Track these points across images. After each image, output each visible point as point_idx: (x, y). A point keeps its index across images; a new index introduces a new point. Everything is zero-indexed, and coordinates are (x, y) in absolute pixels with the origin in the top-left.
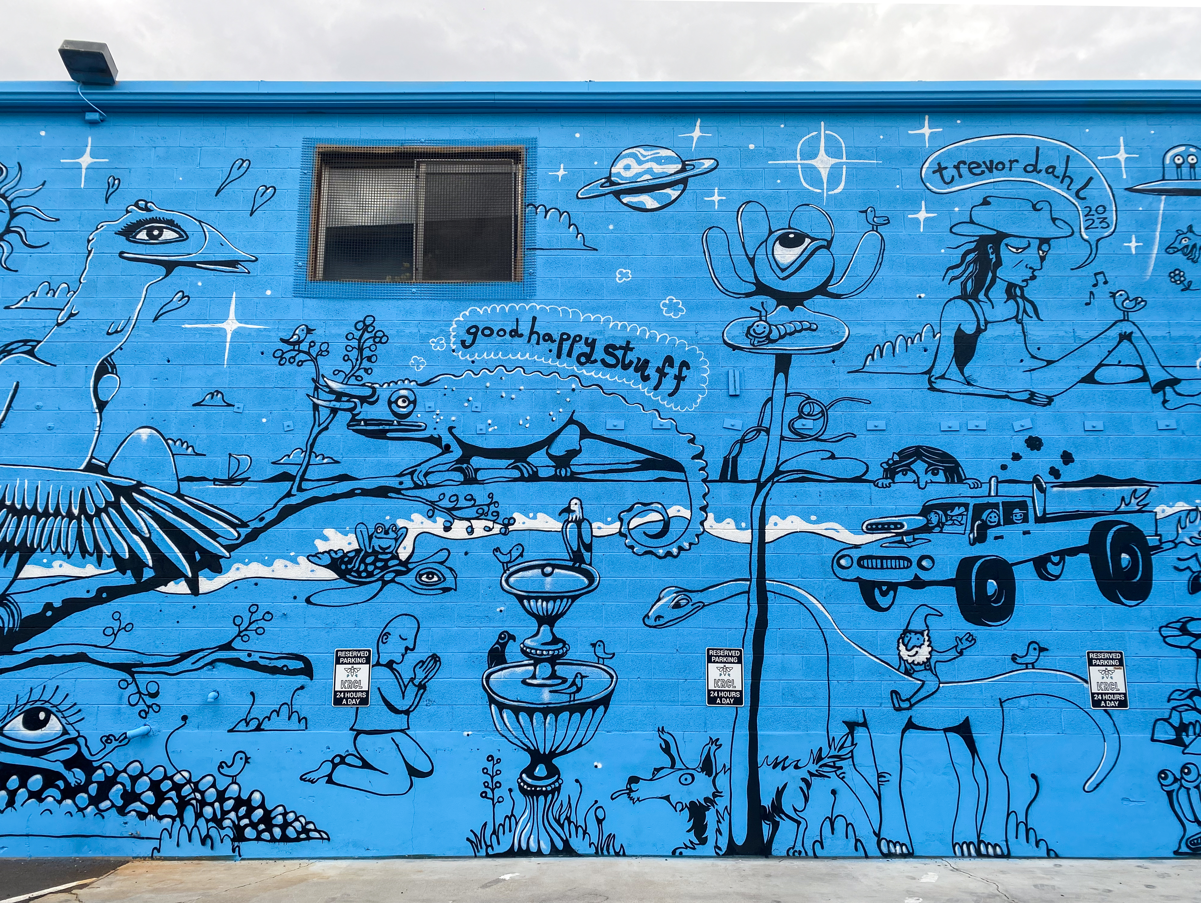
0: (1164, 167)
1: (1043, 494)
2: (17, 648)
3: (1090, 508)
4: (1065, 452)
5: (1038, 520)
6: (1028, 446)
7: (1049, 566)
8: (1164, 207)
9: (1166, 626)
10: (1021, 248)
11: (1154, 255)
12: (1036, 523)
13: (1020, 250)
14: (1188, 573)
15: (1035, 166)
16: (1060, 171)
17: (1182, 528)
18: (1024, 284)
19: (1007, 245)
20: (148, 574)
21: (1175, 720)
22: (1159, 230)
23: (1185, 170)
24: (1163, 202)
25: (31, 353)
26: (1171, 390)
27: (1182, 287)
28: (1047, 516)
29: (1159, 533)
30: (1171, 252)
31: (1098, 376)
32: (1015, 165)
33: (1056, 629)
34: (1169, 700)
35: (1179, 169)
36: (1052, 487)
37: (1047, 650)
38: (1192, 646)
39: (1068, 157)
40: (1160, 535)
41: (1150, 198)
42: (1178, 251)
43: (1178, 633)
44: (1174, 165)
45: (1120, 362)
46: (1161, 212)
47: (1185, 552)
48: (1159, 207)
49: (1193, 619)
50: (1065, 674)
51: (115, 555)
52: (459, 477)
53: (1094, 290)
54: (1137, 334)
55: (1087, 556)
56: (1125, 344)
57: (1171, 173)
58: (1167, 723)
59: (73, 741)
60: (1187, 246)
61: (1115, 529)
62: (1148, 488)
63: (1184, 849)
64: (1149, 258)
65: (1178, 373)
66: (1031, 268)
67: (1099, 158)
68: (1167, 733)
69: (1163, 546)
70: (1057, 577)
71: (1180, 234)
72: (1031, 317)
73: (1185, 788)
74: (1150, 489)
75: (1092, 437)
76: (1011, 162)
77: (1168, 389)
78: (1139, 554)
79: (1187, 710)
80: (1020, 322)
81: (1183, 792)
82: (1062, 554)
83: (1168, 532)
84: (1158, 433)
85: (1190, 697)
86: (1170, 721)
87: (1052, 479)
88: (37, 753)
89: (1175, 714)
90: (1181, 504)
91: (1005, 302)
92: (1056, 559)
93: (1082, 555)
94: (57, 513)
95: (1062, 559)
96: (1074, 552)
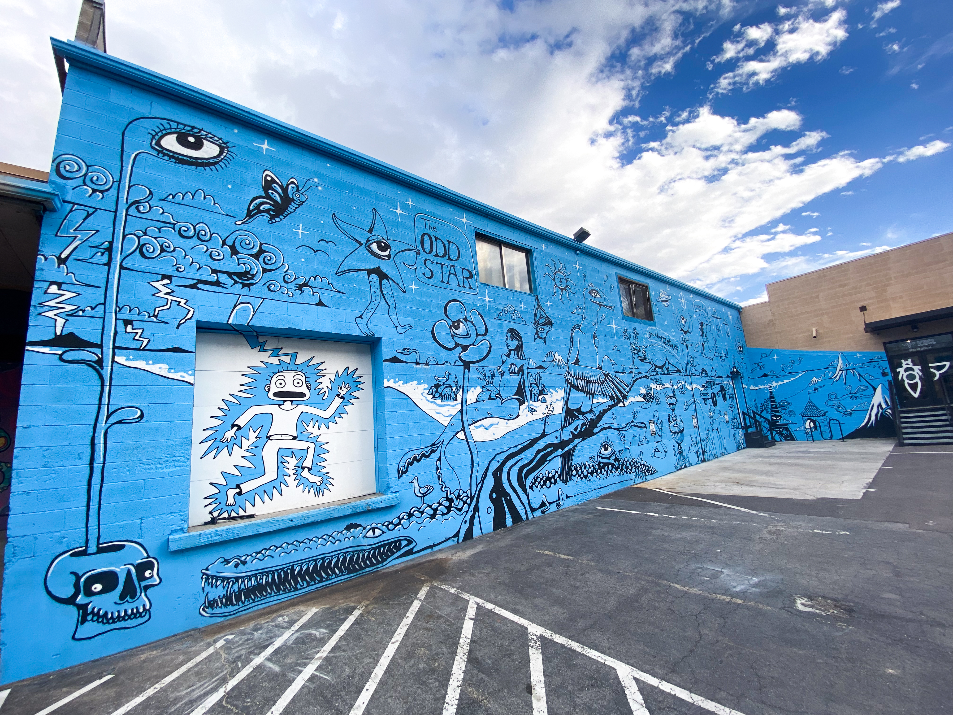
2: (598, 426)
20: (616, 401)
25: (579, 329)
51: (609, 395)
52: (655, 373)
59: (614, 453)
76: (701, 307)
88: (608, 458)
94: (596, 382)
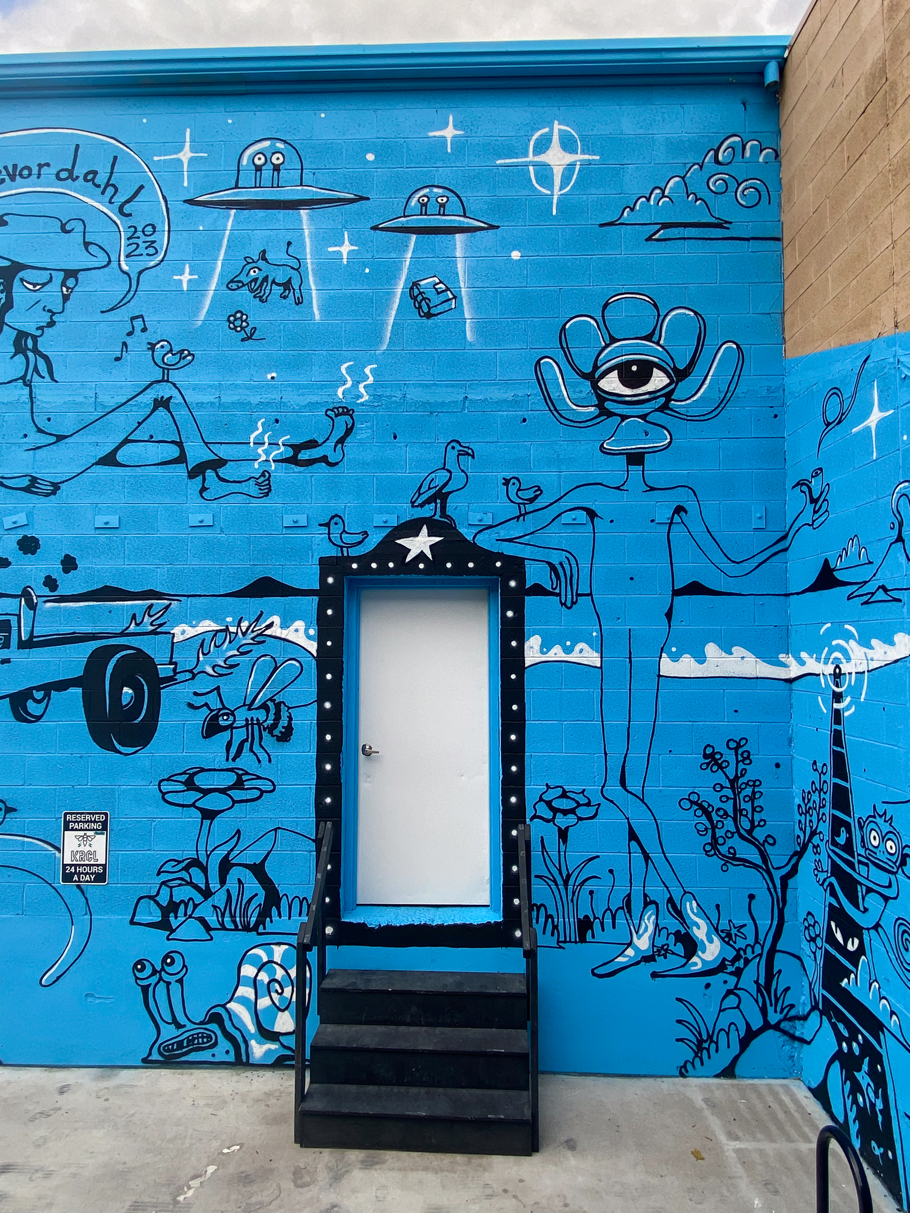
0: (239, 171)
1: (32, 611)
3: (89, 629)
4: (67, 556)
5: (23, 645)
6: (20, 549)
7: (30, 704)
8: (233, 225)
9: (168, 779)
10: (38, 284)
11: (211, 293)
12: (18, 649)
13: (38, 287)
14: (205, 711)
15: (71, 172)
16: (101, 179)
17: (204, 654)
18: (39, 333)
19: (22, 280)
21: (164, 900)
22: (221, 257)
23: (267, 173)
24: (231, 219)
26: (214, 474)
27: (243, 335)
28: (35, 640)
29: (173, 660)
30: (235, 287)
31: (120, 457)
32: (45, 170)
33: (30, 785)
34: (159, 873)
35: (258, 173)
36: (45, 602)
37: (15, 810)
38: (197, 804)
39: (115, 158)
40: (176, 664)
41: (215, 212)
42: (244, 285)
43: (182, 787)
44: (254, 168)
45: (152, 437)
46: (228, 232)
47: (202, 684)
48: (226, 226)
49: (203, 770)
50: (34, 841)
53: (129, 340)
54: (178, 399)
55: (80, 690)
56: (161, 412)
57: (248, 177)
58: (152, 902)
60: (255, 280)
61: (118, 656)
62: (167, 602)
63: (155, 1056)
64: (203, 296)
65: (223, 452)
66: (49, 311)
67: (156, 158)
68: (150, 914)
69: (178, 677)
70: (38, 718)
71: (249, 263)
72: (43, 378)
73: (164, 981)
74: (170, 604)
75: (103, 537)
76: (40, 166)
77: (210, 473)
78: (146, 687)
79: (180, 885)
80: (28, 384)
81: (161, 987)
82: (48, 688)
83: (185, 659)
84: (190, 531)
85: (186, 869)
86: (157, 899)
87: (46, 591)
89: (165, 891)
90: (207, 622)
91: (12, 358)
92: (39, 695)
93: (72, 690)
95: (48, 695)
96: (62, 685)
